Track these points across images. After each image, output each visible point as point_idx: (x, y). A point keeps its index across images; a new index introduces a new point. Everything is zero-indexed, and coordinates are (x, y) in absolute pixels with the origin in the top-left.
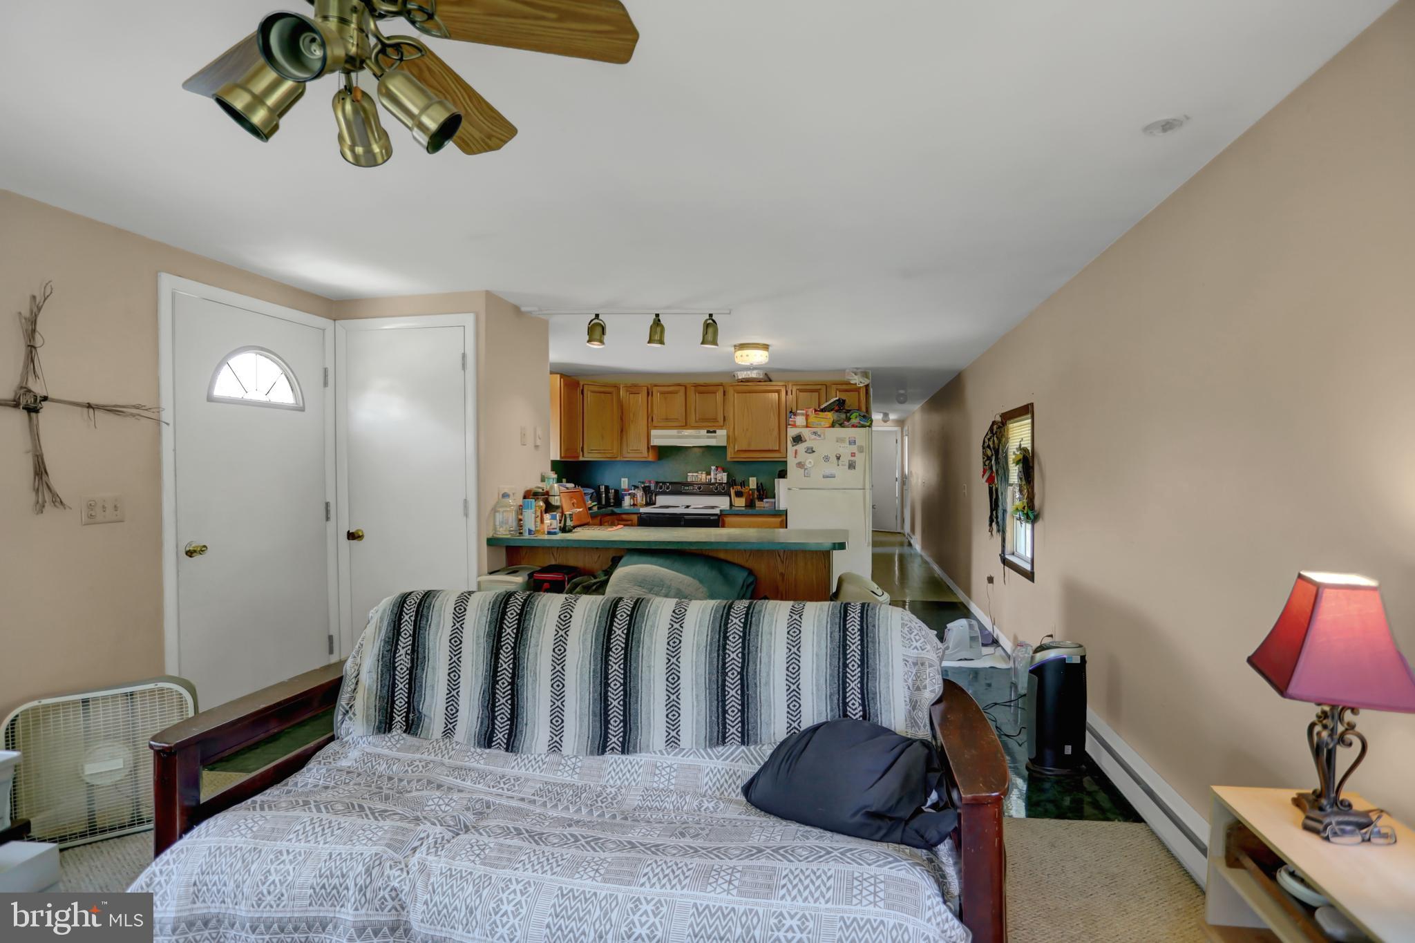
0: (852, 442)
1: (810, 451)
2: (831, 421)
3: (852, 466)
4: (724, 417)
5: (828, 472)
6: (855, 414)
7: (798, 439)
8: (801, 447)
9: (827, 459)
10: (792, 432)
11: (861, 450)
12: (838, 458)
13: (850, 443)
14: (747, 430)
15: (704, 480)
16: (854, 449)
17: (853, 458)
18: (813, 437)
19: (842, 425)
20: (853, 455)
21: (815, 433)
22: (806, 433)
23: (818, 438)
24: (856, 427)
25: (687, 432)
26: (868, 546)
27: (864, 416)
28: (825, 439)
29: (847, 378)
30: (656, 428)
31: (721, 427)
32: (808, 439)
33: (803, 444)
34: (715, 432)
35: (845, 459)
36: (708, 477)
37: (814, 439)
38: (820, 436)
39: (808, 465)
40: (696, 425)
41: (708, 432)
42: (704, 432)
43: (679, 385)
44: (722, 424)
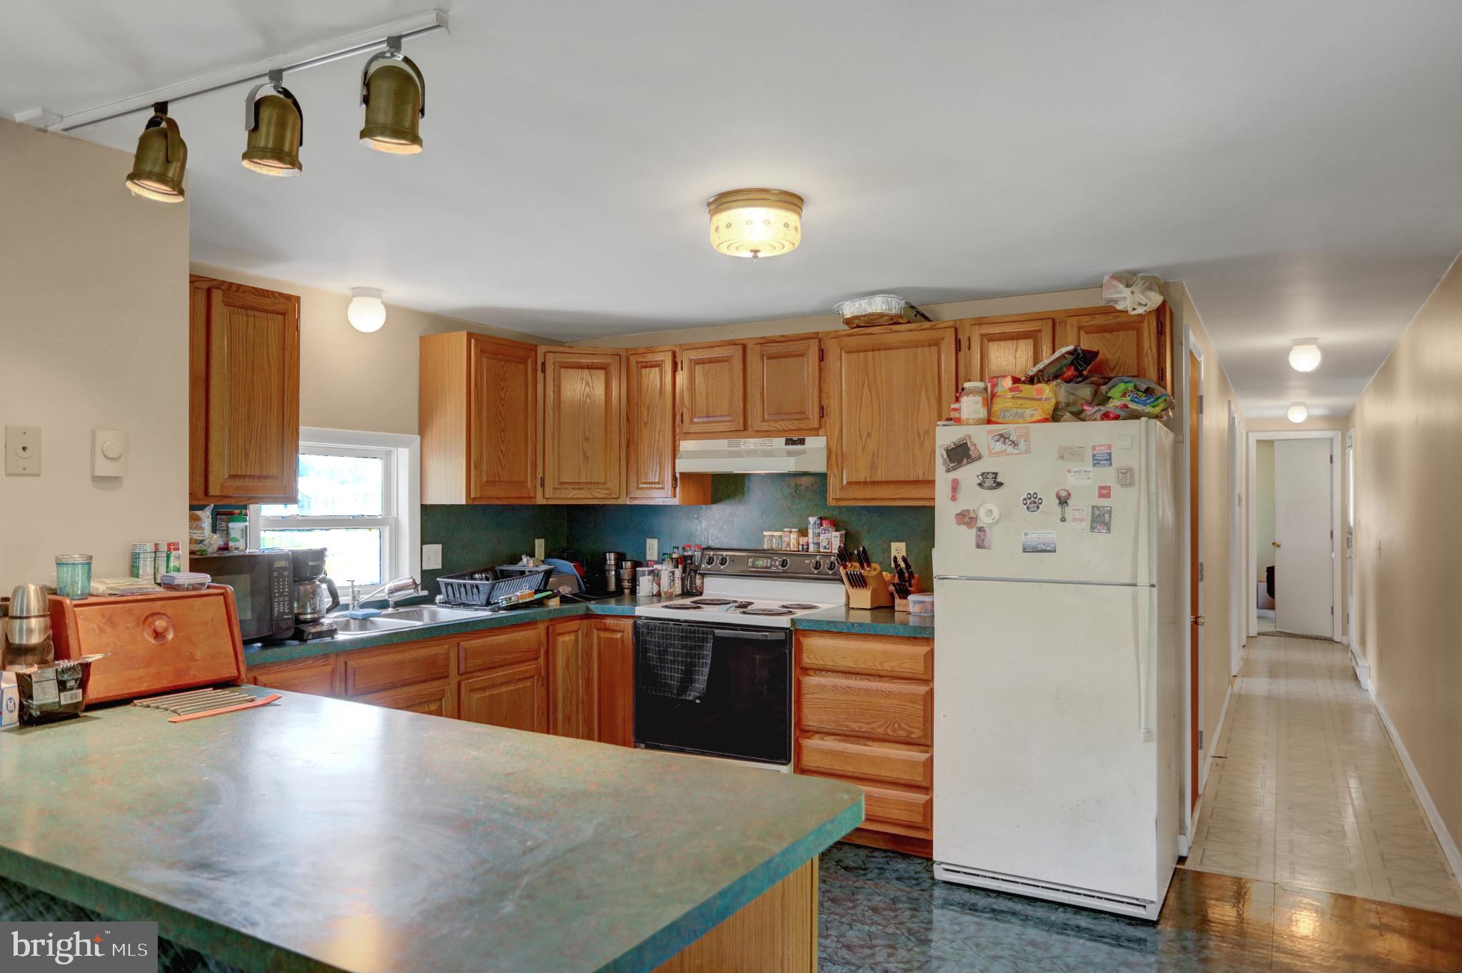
0: (1103, 459)
1: (989, 482)
2: (1049, 406)
3: (1100, 520)
4: (822, 408)
5: (1035, 538)
6: (1122, 386)
7: (960, 454)
8: (968, 474)
9: (1033, 502)
10: (946, 436)
11: (1126, 477)
12: (1063, 501)
13: (1096, 462)
14: (869, 435)
15: (793, 547)
16: (1108, 476)
17: (1102, 502)
18: (999, 446)
19: (1079, 416)
20: (1105, 492)
21: (1003, 437)
22: (981, 437)
23: (1010, 449)
24: (1117, 418)
25: (752, 443)
26: (1147, 740)
27: (1148, 391)
28: (1028, 451)
29: (1108, 294)
30: (688, 435)
31: (815, 432)
32: (984, 452)
33: (976, 464)
34: (802, 442)
35: (1082, 505)
36: (803, 540)
37: (1003, 452)
38: (1015, 444)
39: (984, 520)
40: (765, 427)
41: (789, 442)
42: (779, 442)
43: (732, 343)
44: (816, 426)
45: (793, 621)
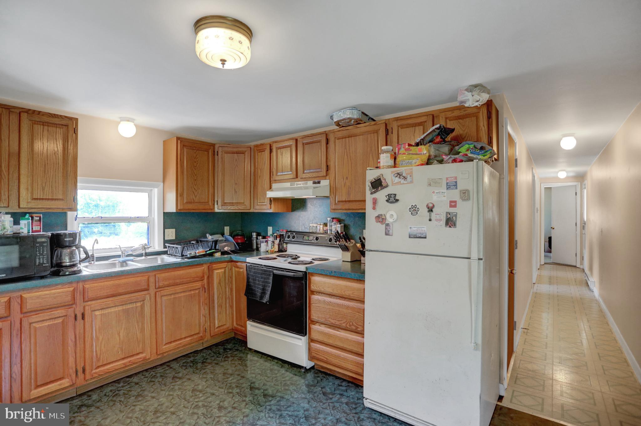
0: (452, 185)
1: (392, 199)
2: (425, 158)
3: (450, 222)
4: (327, 166)
5: (415, 230)
6: (467, 146)
7: (377, 184)
8: (381, 195)
9: (414, 210)
10: (371, 175)
11: (465, 195)
12: (431, 210)
13: (448, 187)
14: (347, 178)
15: (321, 231)
16: (455, 195)
17: (452, 210)
18: (397, 180)
19: (441, 162)
20: (453, 204)
21: (399, 175)
22: (388, 175)
23: (402, 181)
24: (461, 161)
25: (301, 184)
26: (476, 349)
27: (482, 148)
28: (412, 182)
29: (460, 98)
30: (276, 181)
31: (325, 177)
32: (390, 183)
33: (385, 190)
34: (319, 183)
35: (441, 211)
36: (325, 228)
37: (399, 183)
38: (405, 178)
39: (389, 220)
40: (304, 176)
41: (314, 183)
42: (310, 183)
43: (292, 139)
44: (325, 174)
45: (307, 268)
